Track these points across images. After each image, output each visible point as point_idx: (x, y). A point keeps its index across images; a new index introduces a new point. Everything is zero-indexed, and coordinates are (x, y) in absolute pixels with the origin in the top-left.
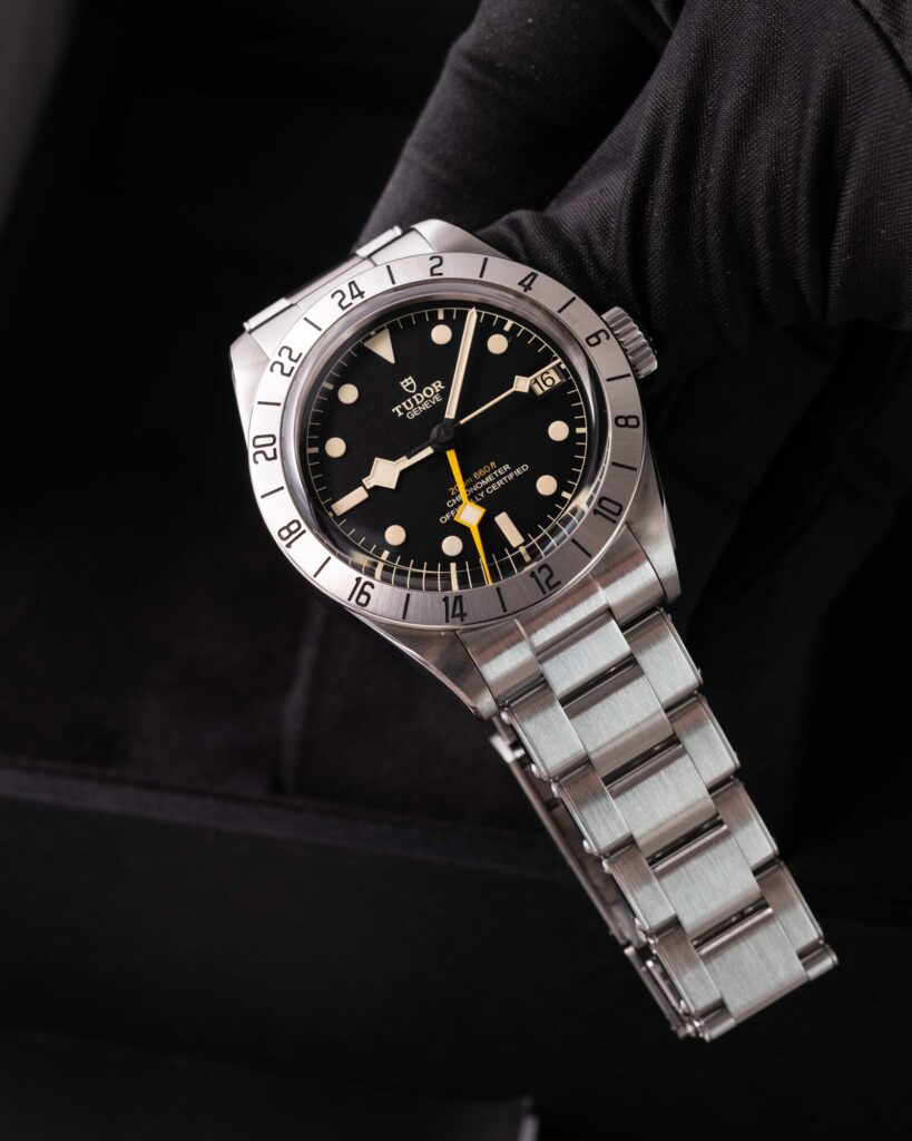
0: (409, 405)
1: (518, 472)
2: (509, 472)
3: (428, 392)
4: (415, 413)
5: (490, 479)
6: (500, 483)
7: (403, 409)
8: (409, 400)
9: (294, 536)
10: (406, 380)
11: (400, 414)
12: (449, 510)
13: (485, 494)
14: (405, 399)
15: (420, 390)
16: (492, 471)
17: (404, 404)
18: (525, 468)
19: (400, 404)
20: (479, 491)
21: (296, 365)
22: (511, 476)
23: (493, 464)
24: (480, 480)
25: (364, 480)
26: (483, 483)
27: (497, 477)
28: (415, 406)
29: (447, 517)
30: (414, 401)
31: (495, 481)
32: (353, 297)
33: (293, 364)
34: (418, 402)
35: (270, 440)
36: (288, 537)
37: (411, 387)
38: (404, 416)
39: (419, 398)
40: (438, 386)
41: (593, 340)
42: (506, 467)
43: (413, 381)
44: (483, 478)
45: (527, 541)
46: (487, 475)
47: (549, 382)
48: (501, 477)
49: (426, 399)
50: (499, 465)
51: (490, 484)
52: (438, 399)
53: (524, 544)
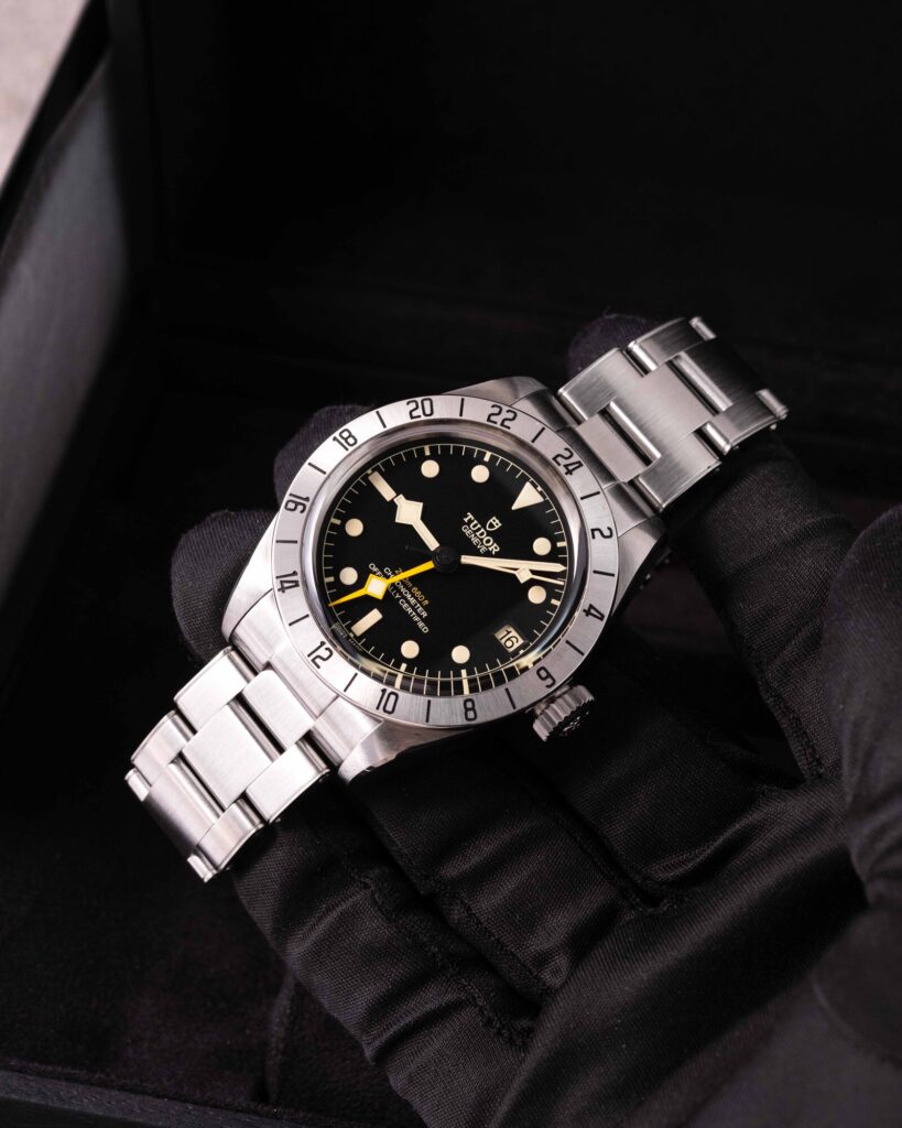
0: (474, 526)
1: (421, 624)
2: (420, 616)
3: (488, 541)
4: (467, 532)
5: (413, 601)
6: (410, 610)
7: (470, 521)
8: (479, 526)
9: (343, 441)
10: (497, 521)
11: (466, 520)
12: (382, 571)
13: (399, 599)
14: (479, 522)
15: (489, 534)
16: (420, 603)
17: (476, 522)
18: (425, 630)
19: (476, 518)
20: (401, 593)
21: (498, 426)
22: (416, 619)
23: (426, 602)
24: (411, 593)
25: (401, 496)
26: (409, 596)
27: (415, 607)
28: (475, 532)
29: (375, 569)
30: (479, 529)
31: (410, 605)
32: (566, 466)
33: (499, 422)
34: (478, 534)
35: (428, 412)
36: (342, 437)
37: (491, 526)
38: (464, 523)
39: (482, 534)
40: (494, 548)
41: (543, 674)
42: (425, 614)
43: (497, 527)
44: (413, 595)
45: (359, 638)
46: (416, 598)
47: (509, 644)
48: (415, 610)
49: (482, 540)
50: (425, 608)
51: (408, 602)
52: (483, 550)
53: (355, 636)
